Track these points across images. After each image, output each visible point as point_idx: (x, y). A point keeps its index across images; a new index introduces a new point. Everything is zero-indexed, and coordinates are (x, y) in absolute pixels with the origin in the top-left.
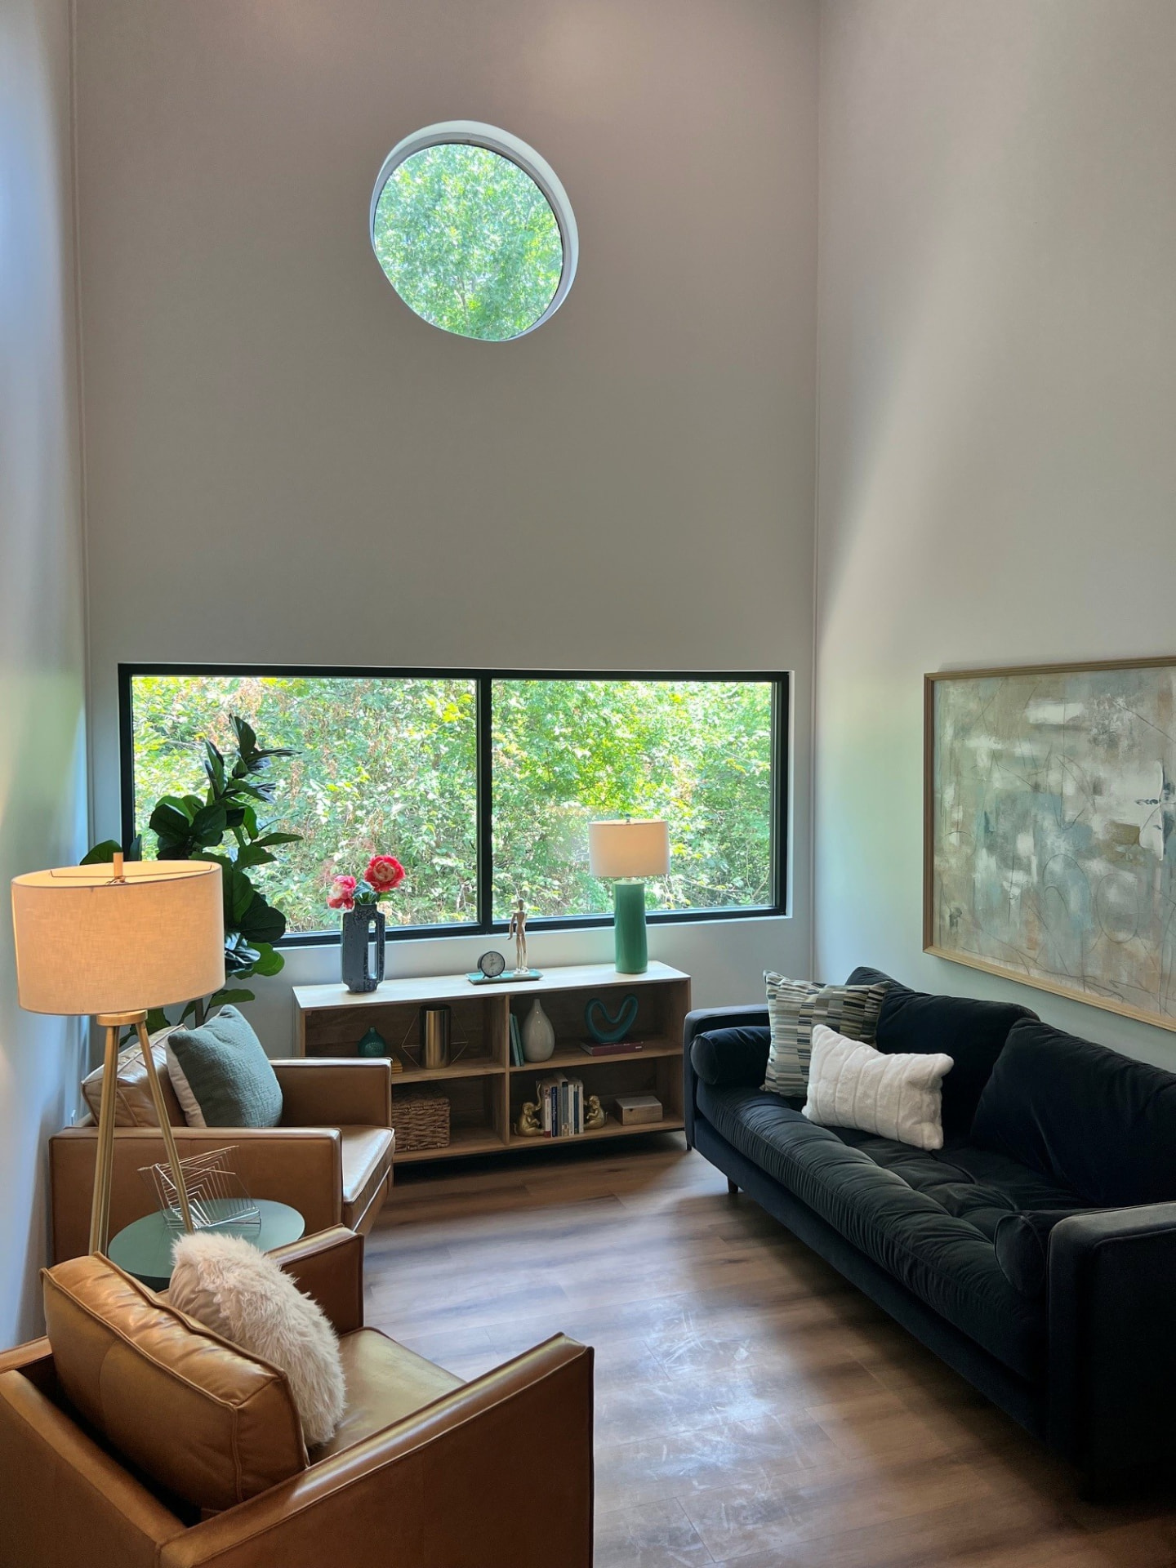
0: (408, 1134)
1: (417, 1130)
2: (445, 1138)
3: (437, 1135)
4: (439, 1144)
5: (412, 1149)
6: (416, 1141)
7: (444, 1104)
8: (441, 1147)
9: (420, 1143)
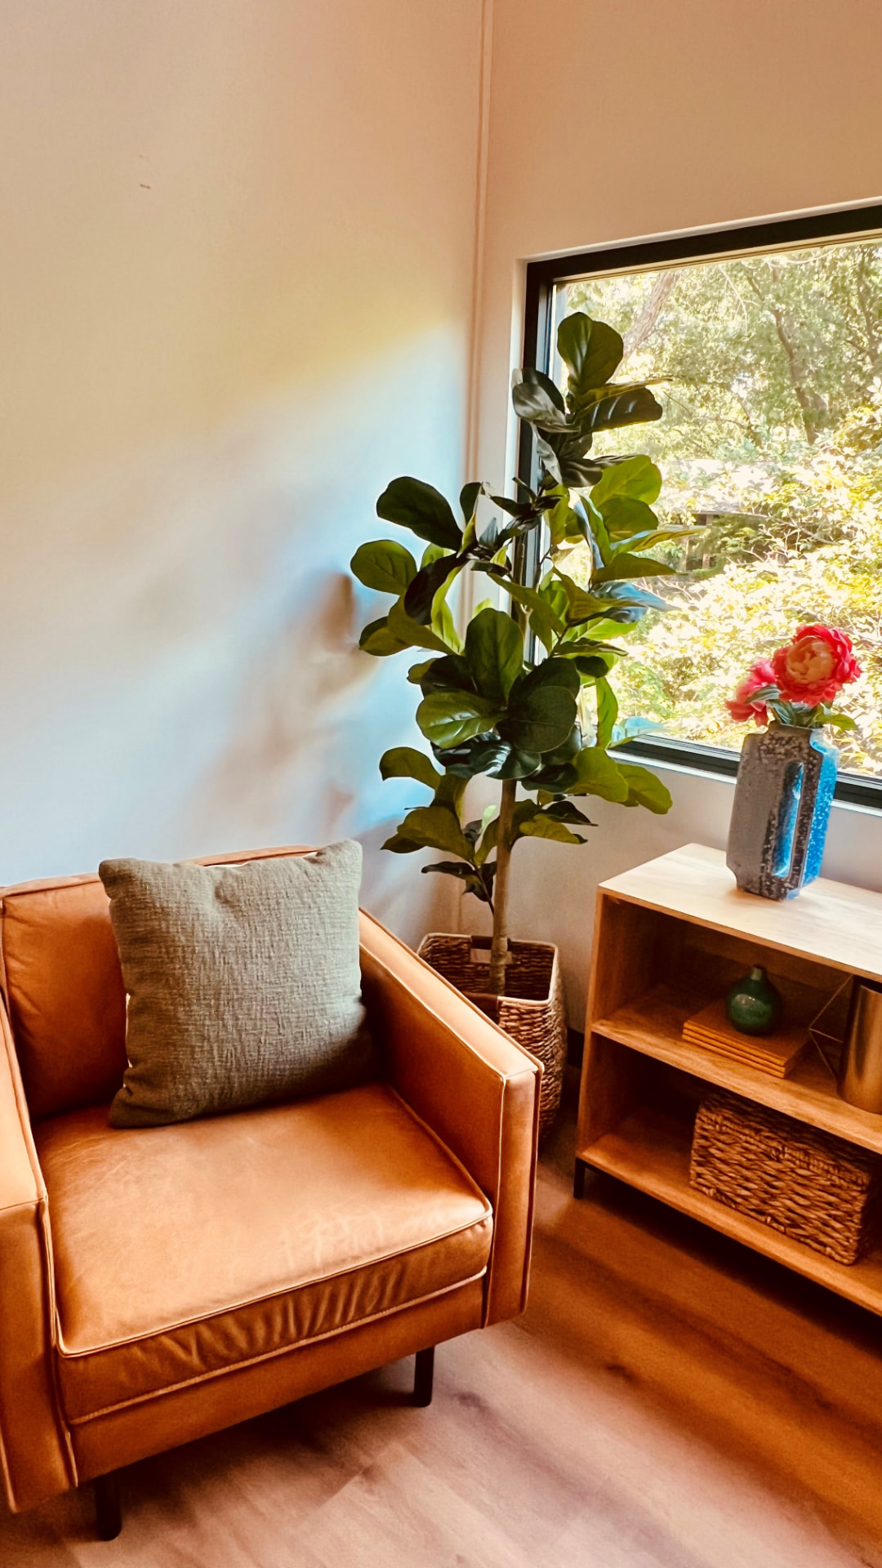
0: (773, 1197)
1: (791, 1199)
2: (846, 1249)
3: (828, 1230)
4: (828, 1250)
5: (775, 1225)
6: (787, 1218)
7: (855, 1183)
8: (832, 1258)
9: (791, 1226)
